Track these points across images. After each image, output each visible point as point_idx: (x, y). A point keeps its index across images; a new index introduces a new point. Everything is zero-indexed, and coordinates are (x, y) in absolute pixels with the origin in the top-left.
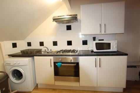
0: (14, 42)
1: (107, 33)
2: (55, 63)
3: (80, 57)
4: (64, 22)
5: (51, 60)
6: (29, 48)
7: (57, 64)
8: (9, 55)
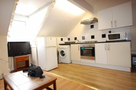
0: (62, 38)
1: (117, 27)
2: (81, 48)
3: (95, 44)
4: (88, 23)
5: (79, 46)
6: (69, 41)
7: (82, 48)
8: (59, 44)
